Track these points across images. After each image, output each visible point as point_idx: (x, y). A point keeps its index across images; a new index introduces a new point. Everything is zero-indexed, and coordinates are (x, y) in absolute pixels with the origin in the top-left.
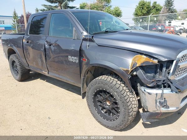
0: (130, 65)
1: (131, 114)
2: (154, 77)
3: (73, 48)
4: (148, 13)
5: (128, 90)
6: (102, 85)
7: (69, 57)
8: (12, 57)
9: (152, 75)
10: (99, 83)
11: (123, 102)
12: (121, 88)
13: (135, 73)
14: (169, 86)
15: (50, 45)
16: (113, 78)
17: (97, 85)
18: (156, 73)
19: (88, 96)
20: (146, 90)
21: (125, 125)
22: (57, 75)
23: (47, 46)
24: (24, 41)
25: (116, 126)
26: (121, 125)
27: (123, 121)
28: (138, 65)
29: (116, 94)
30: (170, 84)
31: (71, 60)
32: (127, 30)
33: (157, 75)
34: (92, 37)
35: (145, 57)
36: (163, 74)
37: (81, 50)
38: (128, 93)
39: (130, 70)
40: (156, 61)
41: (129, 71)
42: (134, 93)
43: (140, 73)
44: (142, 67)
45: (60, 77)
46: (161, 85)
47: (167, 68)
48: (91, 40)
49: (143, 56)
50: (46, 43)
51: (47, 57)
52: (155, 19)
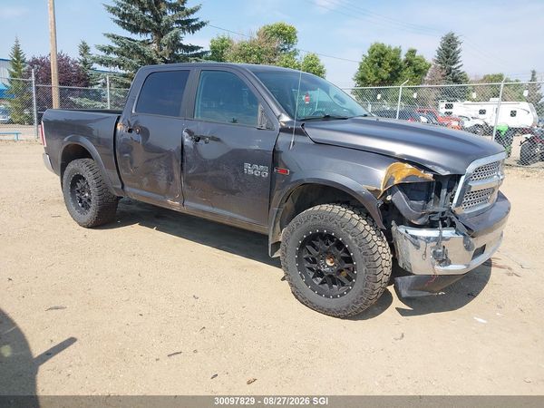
0: (383, 180)
1: (379, 277)
2: (424, 208)
3: (257, 147)
4: (395, 77)
5: (373, 232)
6: (322, 222)
7: (247, 165)
8: (76, 166)
9: (421, 203)
10: (315, 218)
11: (365, 254)
12: (361, 227)
13: (389, 198)
14: (453, 225)
15: (197, 139)
16: (344, 209)
17: (310, 222)
18: (428, 200)
19: (286, 249)
20: (408, 231)
21: (367, 302)
22: (207, 208)
23: (187, 141)
24: (119, 127)
25: (348, 307)
26: (357, 303)
27: (362, 293)
28: (396, 182)
29: (350, 237)
30: (455, 220)
31: (251, 172)
32: (366, 116)
33: (431, 204)
34: (303, 125)
35: (411, 167)
36: (442, 201)
37: (275, 152)
38: (375, 238)
39: (382, 189)
40: (429, 176)
41: (380, 191)
42: (385, 239)
43: (399, 199)
44: (402, 186)
45: (216, 210)
46: (437, 221)
47: (448, 191)
48: (300, 132)
49: (406, 165)
50: (186, 134)
51: (185, 164)
52: (415, 96)
